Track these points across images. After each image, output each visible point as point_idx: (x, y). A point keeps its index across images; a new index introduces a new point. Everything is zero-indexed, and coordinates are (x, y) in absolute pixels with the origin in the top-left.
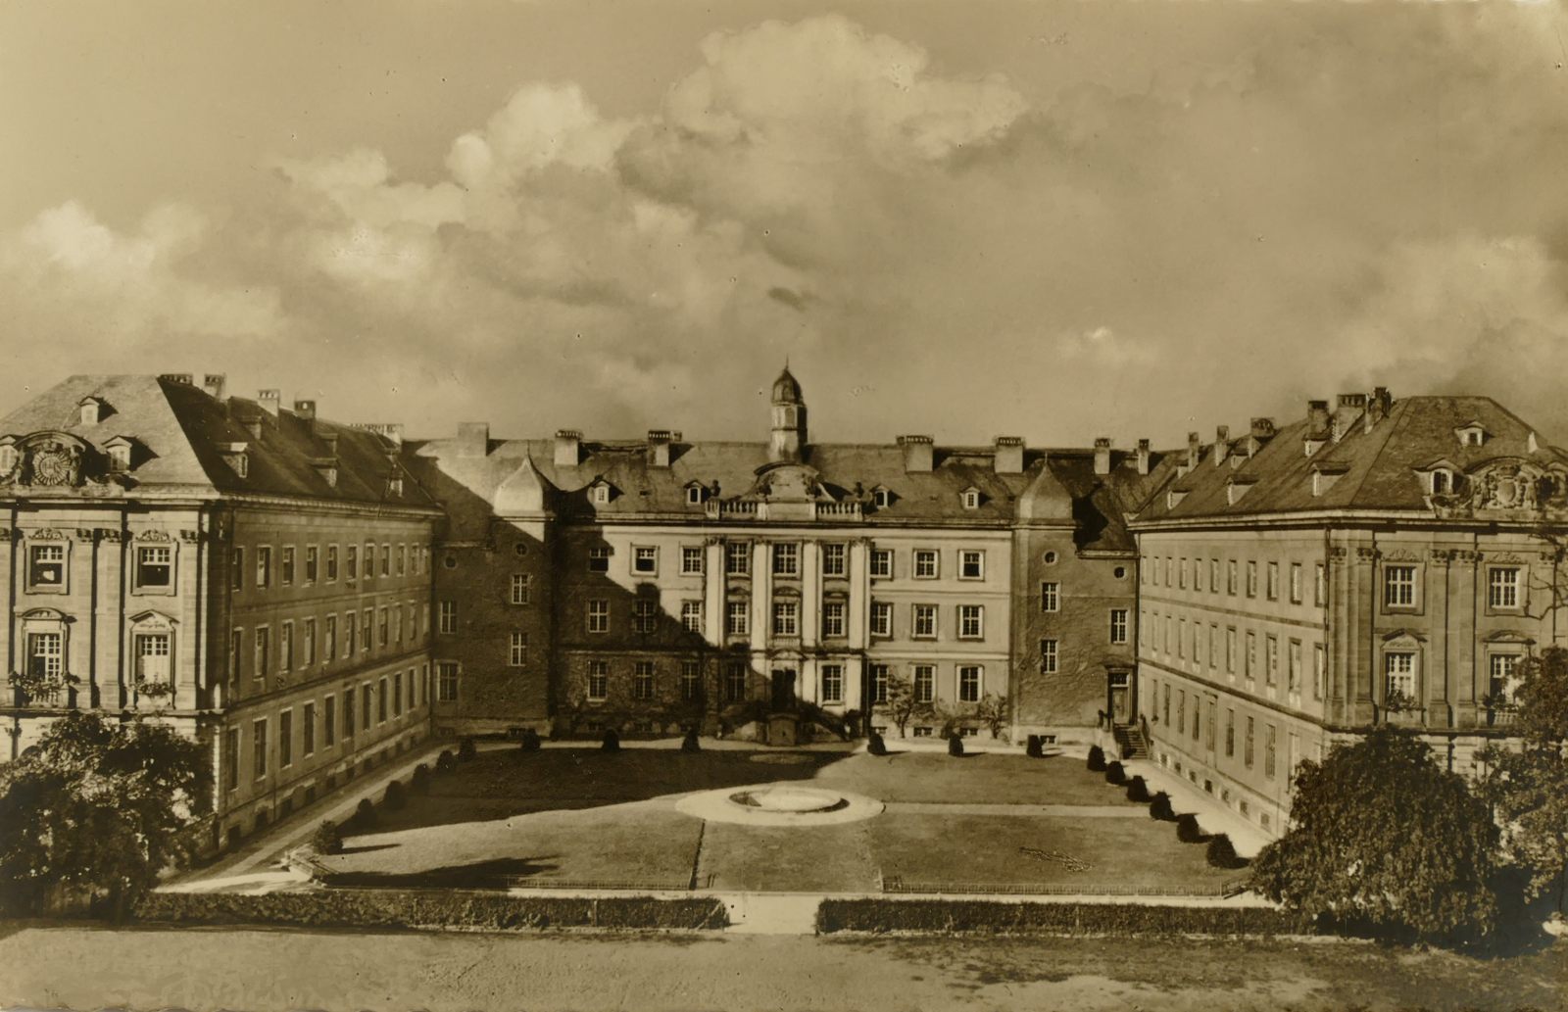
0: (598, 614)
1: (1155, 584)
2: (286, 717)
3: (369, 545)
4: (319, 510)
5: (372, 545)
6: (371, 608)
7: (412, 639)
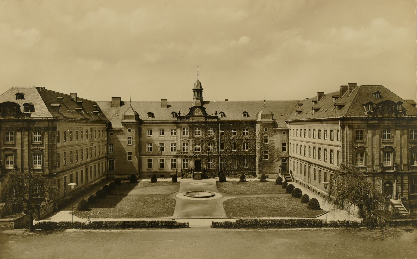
0: (150, 147)
1: (294, 136)
2: (71, 175)
3: (91, 130)
4: (78, 121)
5: (92, 130)
6: (92, 146)
7: (102, 154)
